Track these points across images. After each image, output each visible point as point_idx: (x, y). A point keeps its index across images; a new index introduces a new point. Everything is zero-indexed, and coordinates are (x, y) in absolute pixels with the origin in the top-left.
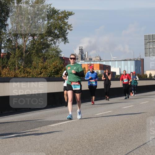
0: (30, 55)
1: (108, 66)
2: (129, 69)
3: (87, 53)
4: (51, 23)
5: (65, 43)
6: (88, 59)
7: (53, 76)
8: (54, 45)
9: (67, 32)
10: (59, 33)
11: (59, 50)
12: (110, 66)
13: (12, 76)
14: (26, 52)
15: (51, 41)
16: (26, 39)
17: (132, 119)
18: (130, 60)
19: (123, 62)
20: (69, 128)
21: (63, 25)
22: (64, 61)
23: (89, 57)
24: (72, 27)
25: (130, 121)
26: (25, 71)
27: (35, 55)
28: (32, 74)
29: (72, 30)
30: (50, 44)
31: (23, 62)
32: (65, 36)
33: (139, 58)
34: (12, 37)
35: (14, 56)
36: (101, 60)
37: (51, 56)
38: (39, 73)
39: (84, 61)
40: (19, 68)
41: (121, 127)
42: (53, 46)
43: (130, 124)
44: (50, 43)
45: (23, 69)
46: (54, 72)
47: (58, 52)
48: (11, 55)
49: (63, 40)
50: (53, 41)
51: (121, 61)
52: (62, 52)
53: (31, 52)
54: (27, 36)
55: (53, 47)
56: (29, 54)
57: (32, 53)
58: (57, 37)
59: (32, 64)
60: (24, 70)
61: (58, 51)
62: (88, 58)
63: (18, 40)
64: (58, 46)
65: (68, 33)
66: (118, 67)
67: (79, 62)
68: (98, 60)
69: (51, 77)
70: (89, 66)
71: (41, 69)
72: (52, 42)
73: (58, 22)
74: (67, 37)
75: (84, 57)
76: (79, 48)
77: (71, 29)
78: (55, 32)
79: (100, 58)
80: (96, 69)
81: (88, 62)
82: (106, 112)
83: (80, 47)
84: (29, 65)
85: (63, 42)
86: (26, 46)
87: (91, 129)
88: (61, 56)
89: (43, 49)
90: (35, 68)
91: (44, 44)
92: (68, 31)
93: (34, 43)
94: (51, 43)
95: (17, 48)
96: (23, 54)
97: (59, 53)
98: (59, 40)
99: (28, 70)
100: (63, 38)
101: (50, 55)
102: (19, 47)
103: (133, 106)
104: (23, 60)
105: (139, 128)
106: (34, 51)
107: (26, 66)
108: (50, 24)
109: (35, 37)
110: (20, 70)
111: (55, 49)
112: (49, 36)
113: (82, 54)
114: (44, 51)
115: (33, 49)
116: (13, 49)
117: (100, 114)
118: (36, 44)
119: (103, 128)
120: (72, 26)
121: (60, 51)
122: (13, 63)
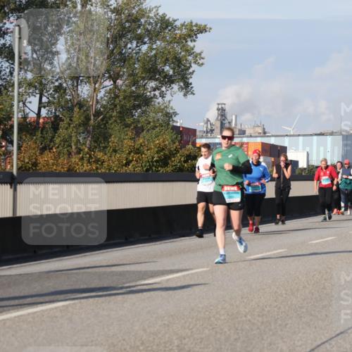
0: (105, 120)
3: (234, 117)
4: (157, 49)
5: (185, 95)
6: (236, 132)
7: (154, 168)
8: (160, 100)
9: (191, 70)
10: (174, 73)
11: (171, 111)
13: (62, 170)
14: (97, 114)
15: (154, 90)
16: (97, 86)
21: (183, 53)
22: (181, 137)
23: (239, 127)
24: (203, 58)
26: (92, 158)
27: (115, 121)
28: (108, 166)
29: (202, 64)
30: (152, 98)
31: (89, 139)
32: (186, 78)
34: (66, 81)
35: (69, 124)
36: (265, 133)
37: (152, 124)
38: (124, 162)
40: (79, 151)
42: (158, 101)
44: (152, 95)
45: (87, 153)
46: (157, 161)
47: (169, 116)
48: (63, 121)
49: (181, 89)
50: (158, 89)
51: (311, 135)
52: (178, 114)
53: (108, 115)
54: (99, 80)
55: (159, 103)
56: (102, 120)
57: (111, 116)
58: (169, 80)
59: (108, 142)
60: (90, 156)
61: (169, 114)
63: (79, 87)
64: (170, 101)
65: (194, 71)
67: (216, 137)
69: (150, 172)
71: (129, 153)
72: (157, 93)
73: (173, 47)
74: (190, 81)
76: (217, 106)
77: (201, 62)
78: (163, 70)
79: (264, 129)
81: (237, 137)
83: (219, 104)
84: (101, 145)
85: (182, 93)
86: (97, 102)
88: (175, 124)
89: (135, 107)
90: (115, 151)
91: (138, 97)
92: (194, 67)
93: (115, 94)
94: (155, 95)
95: (78, 106)
96: (90, 119)
97: (171, 116)
98: (172, 88)
99: (100, 155)
100: (182, 84)
101: (149, 123)
102: (81, 105)
104: (88, 132)
106: (115, 114)
107: (96, 147)
108: (154, 52)
109: (119, 82)
110: (81, 155)
111: (163, 109)
112: (150, 79)
113: (224, 120)
114: (137, 114)
115: (113, 109)
116: (68, 108)
118: (121, 98)
120: (203, 56)
121: (174, 113)
122: (65, 141)
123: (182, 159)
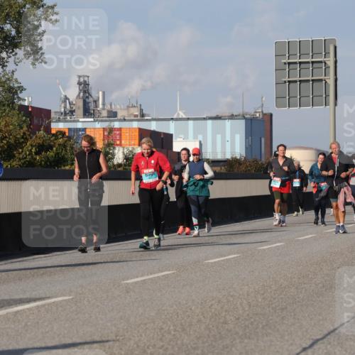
1: (164, 134)
2: (228, 145)
3: (101, 93)
5: (33, 64)
6: (105, 113)
9: (40, 30)
11: (16, 85)
12: (171, 135)
17: (232, 296)
18: (232, 117)
19: (210, 122)
20: (40, 322)
22: (30, 120)
23: (108, 107)
24: (57, 14)
25: (228, 301)
29: (56, 21)
32: (35, 40)
33: (260, 110)
36: (143, 115)
39: (92, 120)
41: (199, 321)
43: (226, 311)
47: (13, 91)
49: (27, 55)
51: (204, 119)
52: (25, 89)
61: (13, 88)
62: (104, 109)
64: (13, 72)
65: (44, 32)
66: (195, 137)
67: (78, 121)
68: (136, 116)
70: (106, 133)
75: (92, 106)
76: (77, 79)
77: (54, 18)
78: (3, 28)
79: (141, 110)
80: (128, 143)
81: (106, 121)
82: (156, 275)
83: (80, 77)
85: (30, 61)
87: (109, 324)
88: (22, 103)
97: (16, 93)
98: (16, 54)
100: (29, 49)
103: (236, 256)
105: (252, 323)
111: (5, 82)
113: (88, 97)
117: (136, 280)
119: (146, 324)
121: (19, 87)
123: (33, 150)
